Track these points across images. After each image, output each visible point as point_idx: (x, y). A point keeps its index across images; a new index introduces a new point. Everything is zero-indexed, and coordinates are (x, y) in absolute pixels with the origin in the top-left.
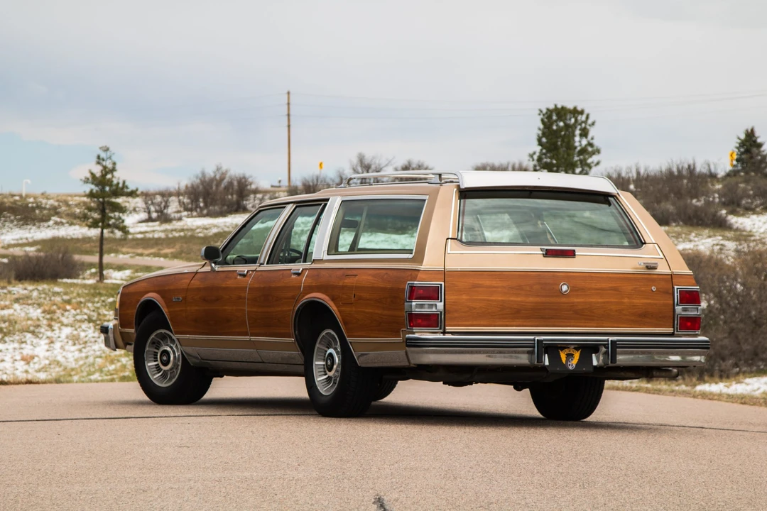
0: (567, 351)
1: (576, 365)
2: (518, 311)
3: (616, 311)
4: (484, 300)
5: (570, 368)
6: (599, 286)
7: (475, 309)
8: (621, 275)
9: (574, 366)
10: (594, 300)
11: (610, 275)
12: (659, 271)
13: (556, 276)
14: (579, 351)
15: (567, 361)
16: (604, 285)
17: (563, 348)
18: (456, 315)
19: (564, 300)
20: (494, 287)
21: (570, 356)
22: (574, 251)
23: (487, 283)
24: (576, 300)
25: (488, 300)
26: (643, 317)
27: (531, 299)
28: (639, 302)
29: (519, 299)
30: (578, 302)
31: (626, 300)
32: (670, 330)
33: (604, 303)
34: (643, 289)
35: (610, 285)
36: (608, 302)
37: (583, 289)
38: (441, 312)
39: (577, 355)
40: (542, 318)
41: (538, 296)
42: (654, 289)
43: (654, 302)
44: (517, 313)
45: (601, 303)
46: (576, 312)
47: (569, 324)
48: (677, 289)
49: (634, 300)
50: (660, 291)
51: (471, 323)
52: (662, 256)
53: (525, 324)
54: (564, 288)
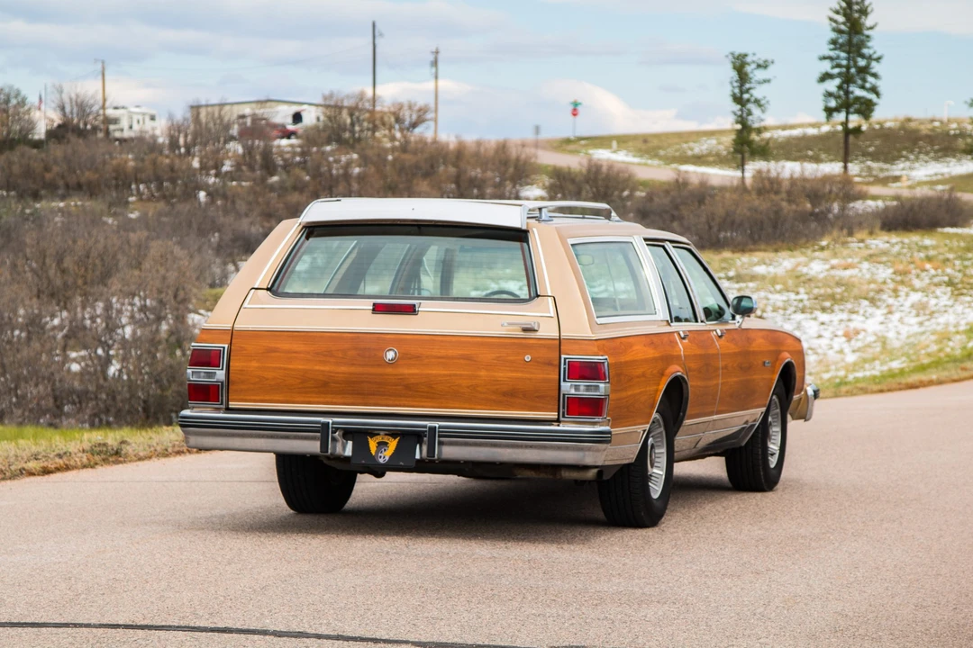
0: (380, 439)
1: (391, 458)
2: (325, 384)
3: (468, 387)
4: (280, 368)
5: (381, 460)
6: (443, 353)
7: (267, 379)
8: (479, 339)
9: (387, 458)
10: (434, 372)
11: (463, 339)
12: (542, 333)
13: (383, 340)
14: (397, 440)
15: (377, 452)
16: (451, 353)
17: (373, 435)
19: (389, 370)
20: (295, 352)
21: (383, 445)
22: (414, 306)
23: (286, 346)
24: (406, 371)
25: (285, 369)
26: (510, 396)
27: (343, 369)
28: (504, 375)
29: (327, 368)
30: (410, 374)
31: (483, 373)
32: (553, 415)
33: (450, 375)
34: (511, 358)
35: (459, 351)
36: (455, 375)
37: (418, 357)
38: (222, 383)
39: (393, 445)
40: (358, 394)
41: (353, 364)
42: (528, 358)
43: (528, 376)
44: (324, 387)
45: (445, 375)
46: (407, 387)
47: (397, 403)
48: (565, 359)
49: (496, 374)
50: (538, 362)
51: (261, 398)
52: (553, 313)
53: (335, 400)
54: (390, 355)
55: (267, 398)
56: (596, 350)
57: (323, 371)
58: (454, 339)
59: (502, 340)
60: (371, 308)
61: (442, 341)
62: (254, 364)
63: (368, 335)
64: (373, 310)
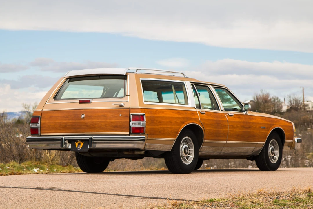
0: (78, 143)
1: (81, 148)
2: (66, 126)
3: (104, 125)
4: (54, 122)
5: (79, 149)
6: (97, 114)
7: (50, 126)
8: (107, 110)
9: (80, 149)
10: (95, 121)
11: (103, 110)
12: (125, 107)
13: (81, 111)
14: (83, 143)
15: (78, 147)
17: (77, 141)
18: (44, 128)
19: (83, 121)
20: (58, 117)
21: (79, 144)
22: (90, 100)
23: (55, 115)
24: (87, 121)
25: (55, 122)
26: (116, 127)
27: (70, 121)
28: (114, 121)
30: (88, 122)
31: (108, 120)
32: (128, 133)
33: (99, 122)
34: (116, 115)
35: (101, 114)
36: (100, 121)
37: (90, 116)
38: (39, 127)
39: (82, 144)
40: (75, 129)
41: (73, 120)
42: (121, 115)
43: (121, 121)
44: (65, 127)
45: (98, 122)
46: (87, 126)
47: (85, 131)
48: (131, 115)
49: (112, 121)
50: (123, 116)
51: (49, 132)
52: (128, 100)
53: (68, 131)
54: (83, 116)
55: (51, 131)
56: (140, 111)
57: (65, 122)
58: (100, 110)
59: (113, 110)
60: (78, 102)
61: (97, 111)
62: (47, 121)
63: (77, 110)
64: (79, 102)
